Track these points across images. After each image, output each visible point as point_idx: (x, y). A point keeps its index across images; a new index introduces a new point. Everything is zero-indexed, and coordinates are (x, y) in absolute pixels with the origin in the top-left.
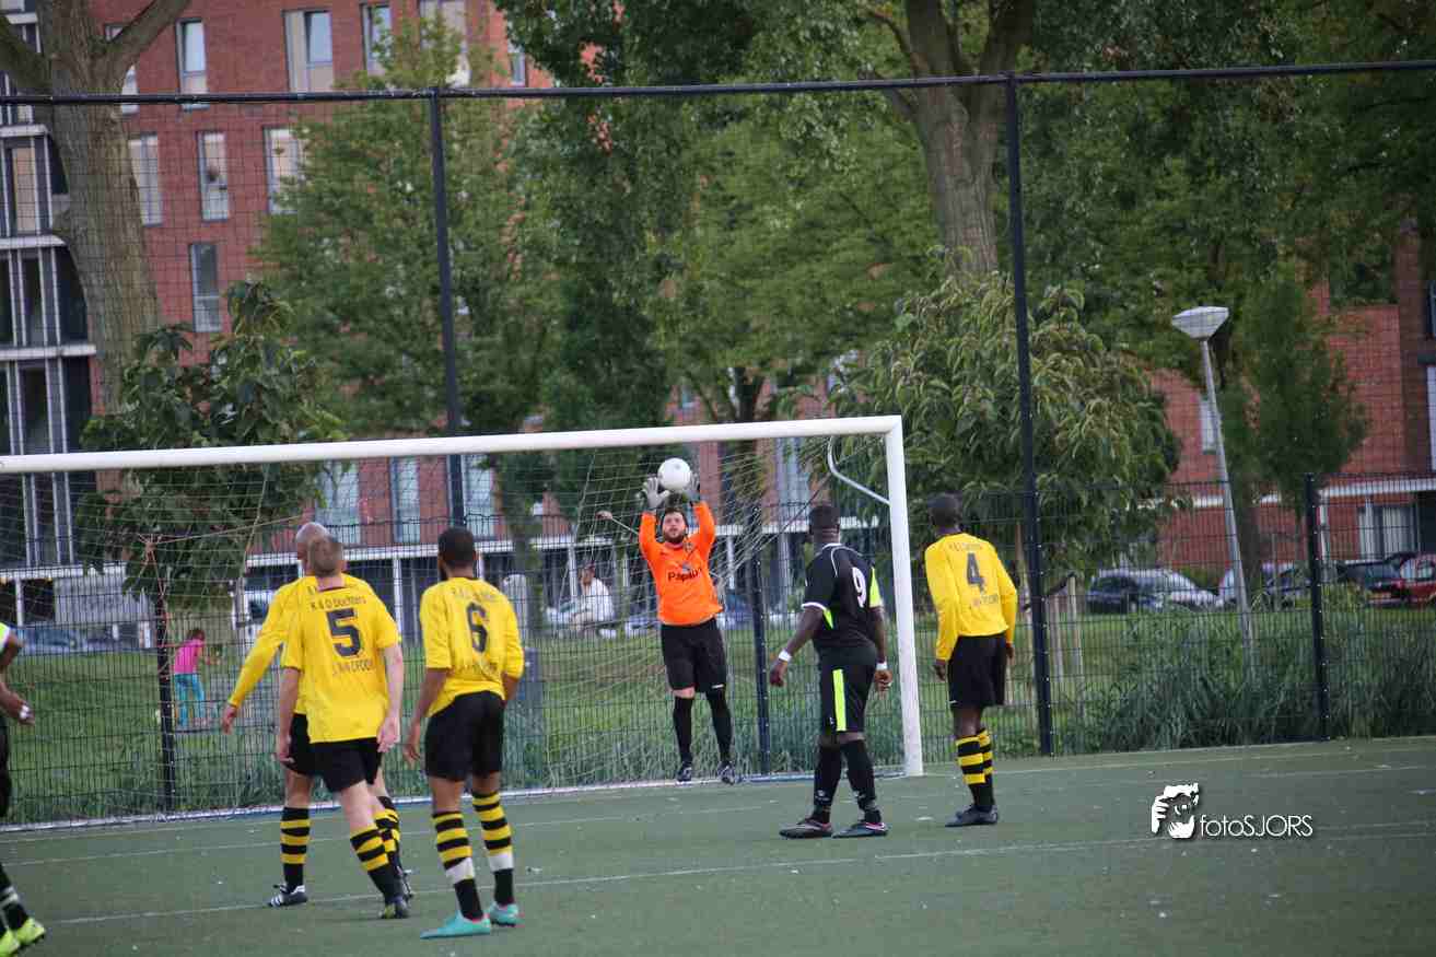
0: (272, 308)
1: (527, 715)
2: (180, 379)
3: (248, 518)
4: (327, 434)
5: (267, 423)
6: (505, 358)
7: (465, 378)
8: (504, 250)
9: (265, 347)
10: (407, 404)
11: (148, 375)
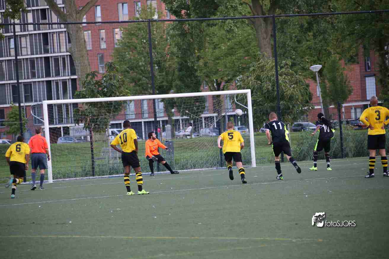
0: (115, 68)
1: (170, 155)
2: (95, 83)
3: (110, 113)
4: (127, 94)
5: (114, 92)
6: (166, 78)
7: (157, 82)
8: (165, 54)
9: (113, 76)
10: (145, 88)
11: (88, 82)
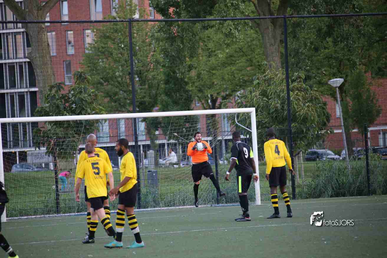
0: (86, 78)
1: (154, 188)
2: (61, 97)
3: (79, 135)
4: (100, 112)
5: (84, 109)
6: (148, 92)
7: (138, 97)
8: (148, 63)
9: (84, 89)
10: (122, 104)
11: (52, 96)
